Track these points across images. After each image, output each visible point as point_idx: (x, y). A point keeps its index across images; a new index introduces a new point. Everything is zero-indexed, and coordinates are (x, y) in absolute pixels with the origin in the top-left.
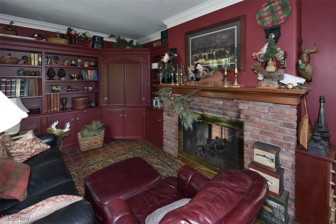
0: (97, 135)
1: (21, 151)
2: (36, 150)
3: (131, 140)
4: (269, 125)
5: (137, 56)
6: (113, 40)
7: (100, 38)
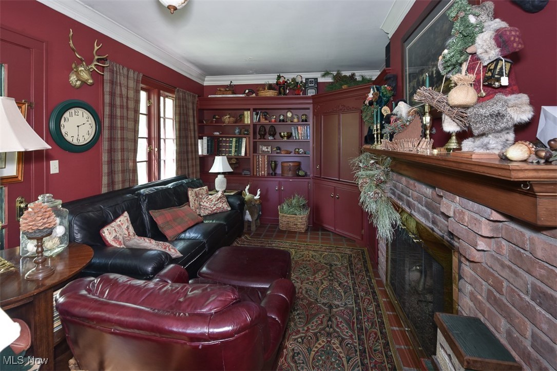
0: (296, 215)
1: (207, 205)
2: (217, 207)
3: (345, 237)
4: (502, 279)
5: (356, 99)
6: (329, 79)
7: (313, 80)
